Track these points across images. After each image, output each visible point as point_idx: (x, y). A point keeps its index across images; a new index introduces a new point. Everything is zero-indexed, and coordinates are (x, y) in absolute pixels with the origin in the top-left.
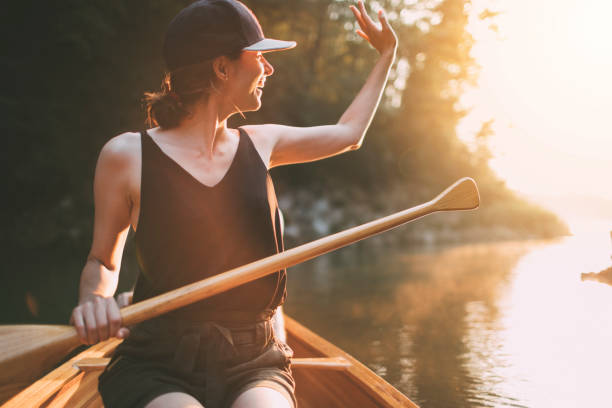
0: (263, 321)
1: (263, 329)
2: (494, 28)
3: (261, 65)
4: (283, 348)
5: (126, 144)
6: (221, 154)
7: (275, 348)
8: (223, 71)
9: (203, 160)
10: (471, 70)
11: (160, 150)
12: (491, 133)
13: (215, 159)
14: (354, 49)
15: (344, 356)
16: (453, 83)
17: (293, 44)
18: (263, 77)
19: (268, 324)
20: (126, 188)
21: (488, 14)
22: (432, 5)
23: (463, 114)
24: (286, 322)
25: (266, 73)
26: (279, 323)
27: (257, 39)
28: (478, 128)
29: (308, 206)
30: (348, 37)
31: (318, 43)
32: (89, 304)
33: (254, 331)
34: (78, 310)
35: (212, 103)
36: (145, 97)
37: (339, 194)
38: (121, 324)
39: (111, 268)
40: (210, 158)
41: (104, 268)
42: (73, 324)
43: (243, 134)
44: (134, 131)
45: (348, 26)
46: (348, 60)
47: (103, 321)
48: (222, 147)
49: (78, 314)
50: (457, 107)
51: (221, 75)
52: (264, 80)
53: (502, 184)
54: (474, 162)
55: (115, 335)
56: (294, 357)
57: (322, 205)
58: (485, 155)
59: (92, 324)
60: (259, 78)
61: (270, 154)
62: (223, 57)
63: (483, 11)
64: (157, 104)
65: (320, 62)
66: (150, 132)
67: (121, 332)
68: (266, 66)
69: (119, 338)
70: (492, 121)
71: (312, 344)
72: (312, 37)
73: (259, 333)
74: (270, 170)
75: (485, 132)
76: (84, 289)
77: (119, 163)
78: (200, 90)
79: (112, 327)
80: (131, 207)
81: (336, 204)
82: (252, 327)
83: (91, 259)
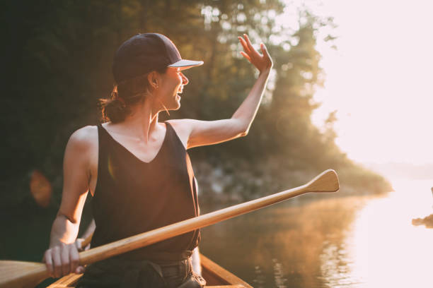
0: (184, 259)
1: (184, 265)
2: (334, 47)
3: (180, 78)
4: (199, 279)
5: (87, 134)
6: (154, 140)
7: (193, 279)
8: (155, 81)
9: (142, 144)
10: (320, 77)
11: (111, 138)
12: (336, 119)
13: (150, 143)
14: (238, 62)
15: (243, 284)
16: (307, 85)
17: (202, 63)
18: (181, 86)
19: (188, 262)
20: (87, 165)
21: (330, 38)
22: (292, 33)
23: (316, 106)
24: (202, 260)
25: (183, 83)
26: (196, 261)
27: (177, 60)
28: (327, 116)
29: (207, 173)
30: (233, 54)
31: (213, 58)
32: (57, 248)
33: (178, 267)
34: (49, 252)
35: (147, 105)
36: (100, 102)
37: (229, 165)
38: (79, 263)
39: (73, 221)
40: (146, 142)
41: (68, 222)
42: (45, 262)
43: (168, 126)
44: (93, 125)
45: (233, 47)
46: (234, 70)
47: (67, 260)
48: (155, 135)
49: (48, 255)
50: (311, 102)
51: (153, 84)
52: (182, 88)
53: (344, 155)
54: (324, 140)
55: (74, 272)
56: (207, 285)
57: (218, 173)
58: (332, 135)
59: (58, 262)
60: (179, 86)
61: (187, 139)
62: (155, 72)
63: (327, 36)
64: (108, 107)
65: (215, 72)
66: (104, 125)
67: (78, 270)
68: (183, 78)
69: (77, 273)
70: (336, 111)
71: (220, 275)
72: (208, 55)
73: (181, 268)
74: (188, 150)
75: (331, 119)
76: (54, 237)
77: (82, 148)
78: (139, 95)
79: (72, 265)
80: (89, 178)
81: (228, 172)
82: (176, 264)
83: (60, 215)
